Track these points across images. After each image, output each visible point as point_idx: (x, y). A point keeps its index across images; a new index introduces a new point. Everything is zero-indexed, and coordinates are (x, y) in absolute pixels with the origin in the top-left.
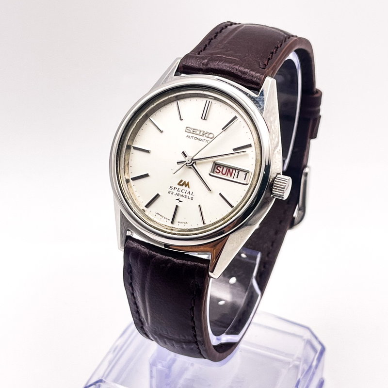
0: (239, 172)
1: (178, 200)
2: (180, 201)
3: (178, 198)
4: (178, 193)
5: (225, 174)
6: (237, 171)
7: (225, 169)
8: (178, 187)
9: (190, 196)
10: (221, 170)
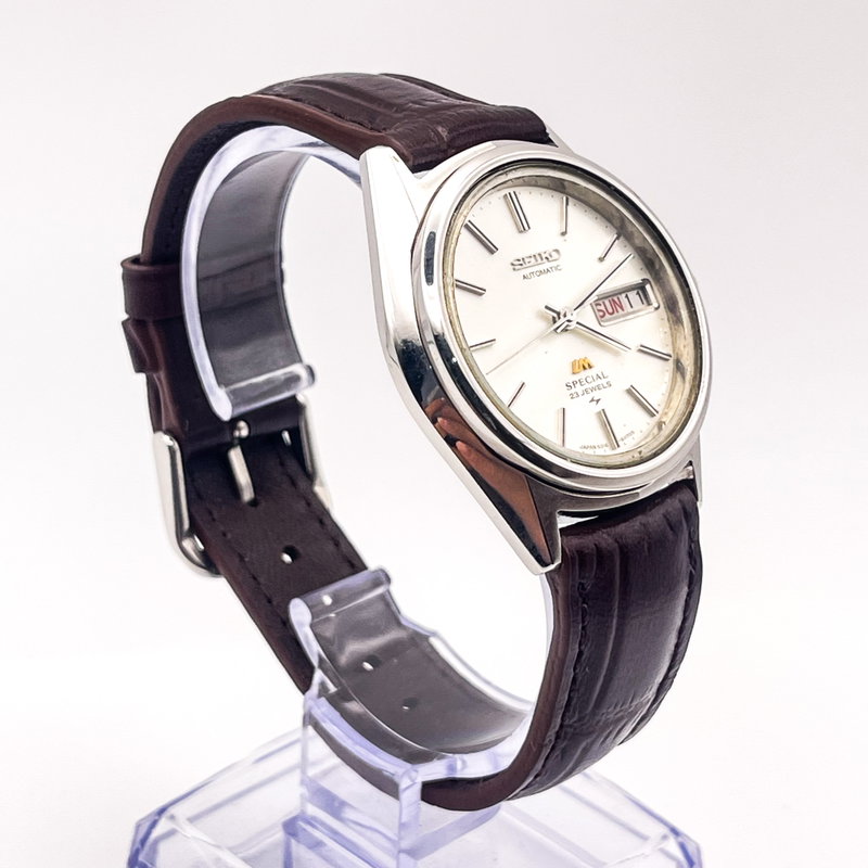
0: (627, 296)
1: (592, 400)
2: (598, 401)
3: (589, 397)
4: (583, 388)
5: (613, 313)
6: (624, 295)
7: (607, 302)
8: (576, 378)
9: (604, 381)
10: (602, 308)
